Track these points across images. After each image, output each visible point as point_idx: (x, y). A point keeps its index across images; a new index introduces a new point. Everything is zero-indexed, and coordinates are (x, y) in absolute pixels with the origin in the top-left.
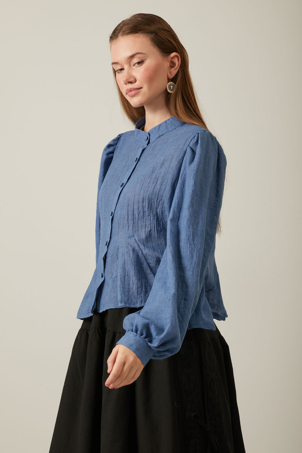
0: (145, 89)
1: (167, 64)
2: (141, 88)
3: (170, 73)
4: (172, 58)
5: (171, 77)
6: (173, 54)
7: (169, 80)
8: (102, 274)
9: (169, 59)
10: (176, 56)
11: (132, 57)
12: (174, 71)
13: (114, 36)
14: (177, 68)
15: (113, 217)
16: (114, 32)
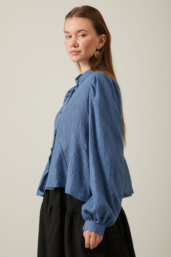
0: (83, 52)
1: (98, 40)
2: (81, 52)
3: (99, 46)
4: (102, 38)
5: (99, 48)
6: (103, 35)
7: (97, 50)
8: (48, 168)
9: (100, 37)
10: (104, 37)
11: (80, 31)
12: (101, 45)
13: (70, 15)
14: (103, 44)
15: (56, 133)
16: (70, 13)
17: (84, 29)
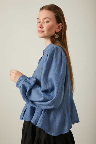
0: (45, 32)
1: (57, 27)
3: (57, 30)
6: (61, 24)
7: (56, 33)
9: (58, 25)
10: (61, 25)
11: (45, 18)
13: (42, 9)
17: (49, 17)
